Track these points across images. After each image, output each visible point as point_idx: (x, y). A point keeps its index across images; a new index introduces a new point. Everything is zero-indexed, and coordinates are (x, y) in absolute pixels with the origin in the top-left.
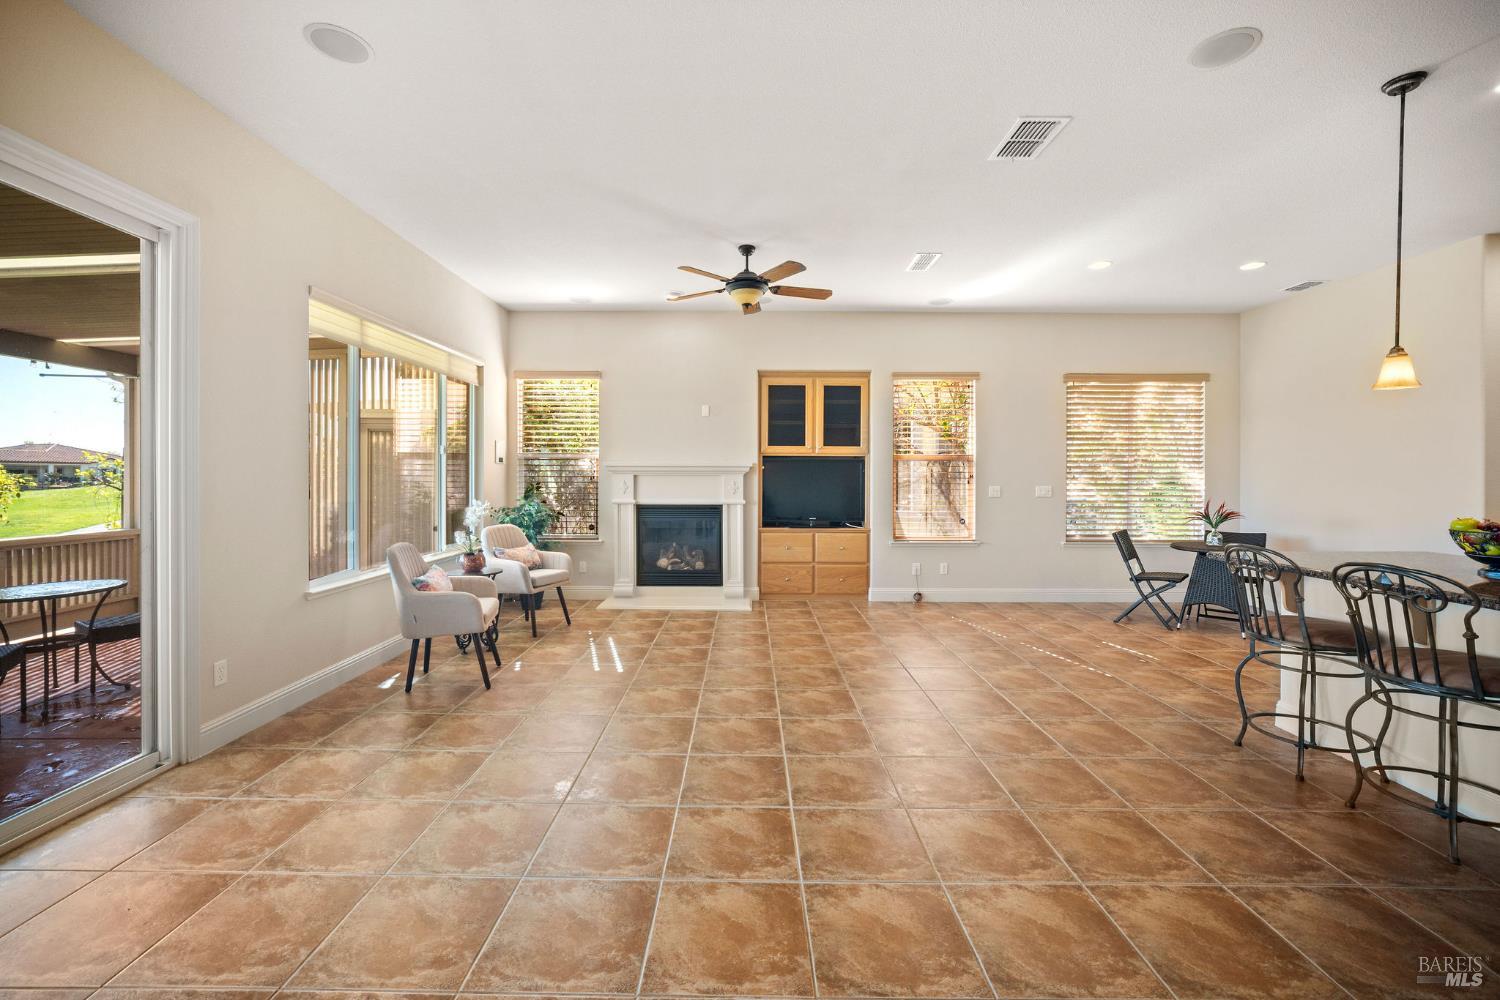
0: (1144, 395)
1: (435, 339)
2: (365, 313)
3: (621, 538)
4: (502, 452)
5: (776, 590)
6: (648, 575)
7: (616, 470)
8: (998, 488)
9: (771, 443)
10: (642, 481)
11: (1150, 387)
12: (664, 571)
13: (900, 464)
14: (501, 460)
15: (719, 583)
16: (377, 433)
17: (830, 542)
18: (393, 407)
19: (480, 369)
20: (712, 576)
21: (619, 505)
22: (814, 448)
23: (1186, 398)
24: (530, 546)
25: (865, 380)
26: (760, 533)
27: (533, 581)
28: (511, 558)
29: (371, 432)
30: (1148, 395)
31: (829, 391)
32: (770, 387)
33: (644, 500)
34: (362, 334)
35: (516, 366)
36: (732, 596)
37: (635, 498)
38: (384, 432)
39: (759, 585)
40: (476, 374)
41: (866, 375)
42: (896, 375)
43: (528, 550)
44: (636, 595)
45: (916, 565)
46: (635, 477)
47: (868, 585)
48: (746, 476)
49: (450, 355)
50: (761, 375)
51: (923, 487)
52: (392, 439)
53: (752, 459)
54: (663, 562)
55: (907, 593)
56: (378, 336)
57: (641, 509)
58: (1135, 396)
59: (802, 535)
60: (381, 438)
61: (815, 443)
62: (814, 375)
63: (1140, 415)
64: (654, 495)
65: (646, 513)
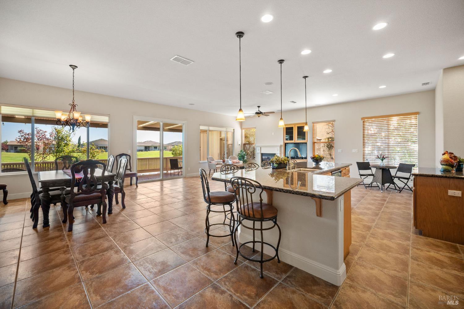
0: (393, 121)
2: (209, 126)
3: (259, 159)
4: (240, 143)
7: (258, 146)
8: (341, 150)
9: (286, 140)
11: (396, 118)
14: (239, 145)
19: (234, 129)
21: (258, 153)
23: (413, 121)
32: (286, 128)
33: (263, 152)
34: (209, 128)
35: (243, 127)
37: (261, 152)
46: (261, 148)
48: (281, 147)
53: (282, 143)
56: (211, 128)
58: (389, 122)
61: (295, 140)
62: (295, 124)
63: (392, 127)
64: (264, 151)
65: (262, 155)
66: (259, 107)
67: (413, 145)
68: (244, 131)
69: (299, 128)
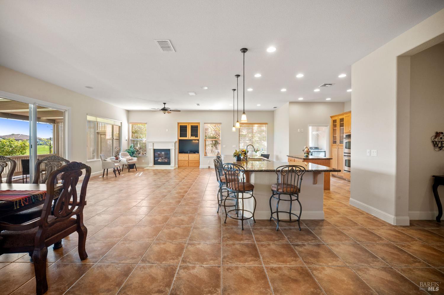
1: (111, 119)
2: (96, 116)
3: (150, 155)
4: (127, 138)
5: (181, 166)
6: (156, 163)
7: (149, 142)
8: (225, 146)
9: (180, 137)
10: (154, 144)
11: (256, 125)
12: (159, 162)
13: (206, 141)
14: (127, 140)
15: (170, 164)
16: (102, 135)
17: (192, 156)
18: (105, 130)
19: (121, 123)
20: (168, 163)
21: (150, 149)
22: (189, 138)
23: (264, 128)
24: (130, 156)
25: (199, 124)
26: (178, 154)
27: (129, 162)
28: (125, 158)
29: (101, 135)
30: (256, 127)
31: (192, 126)
32: (180, 126)
33: (155, 148)
35: (130, 121)
36: (172, 167)
37: (153, 147)
38: (104, 135)
39: (178, 165)
40: (120, 124)
41: (199, 123)
42: (205, 123)
43: (129, 157)
44: (154, 167)
45: (209, 161)
46: (153, 144)
47: (199, 165)
48: (175, 143)
49: (114, 121)
50: (178, 123)
51: (211, 146)
52: (105, 136)
53: (177, 140)
54: (159, 160)
55: (207, 166)
57: (154, 150)
58: (253, 127)
59: (187, 155)
60: (103, 136)
61: (189, 137)
62: (189, 123)
63: (254, 131)
64: (157, 147)
65: (155, 150)
66: (165, 104)
67: (264, 143)
68: (131, 125)
69: (192, 127)
